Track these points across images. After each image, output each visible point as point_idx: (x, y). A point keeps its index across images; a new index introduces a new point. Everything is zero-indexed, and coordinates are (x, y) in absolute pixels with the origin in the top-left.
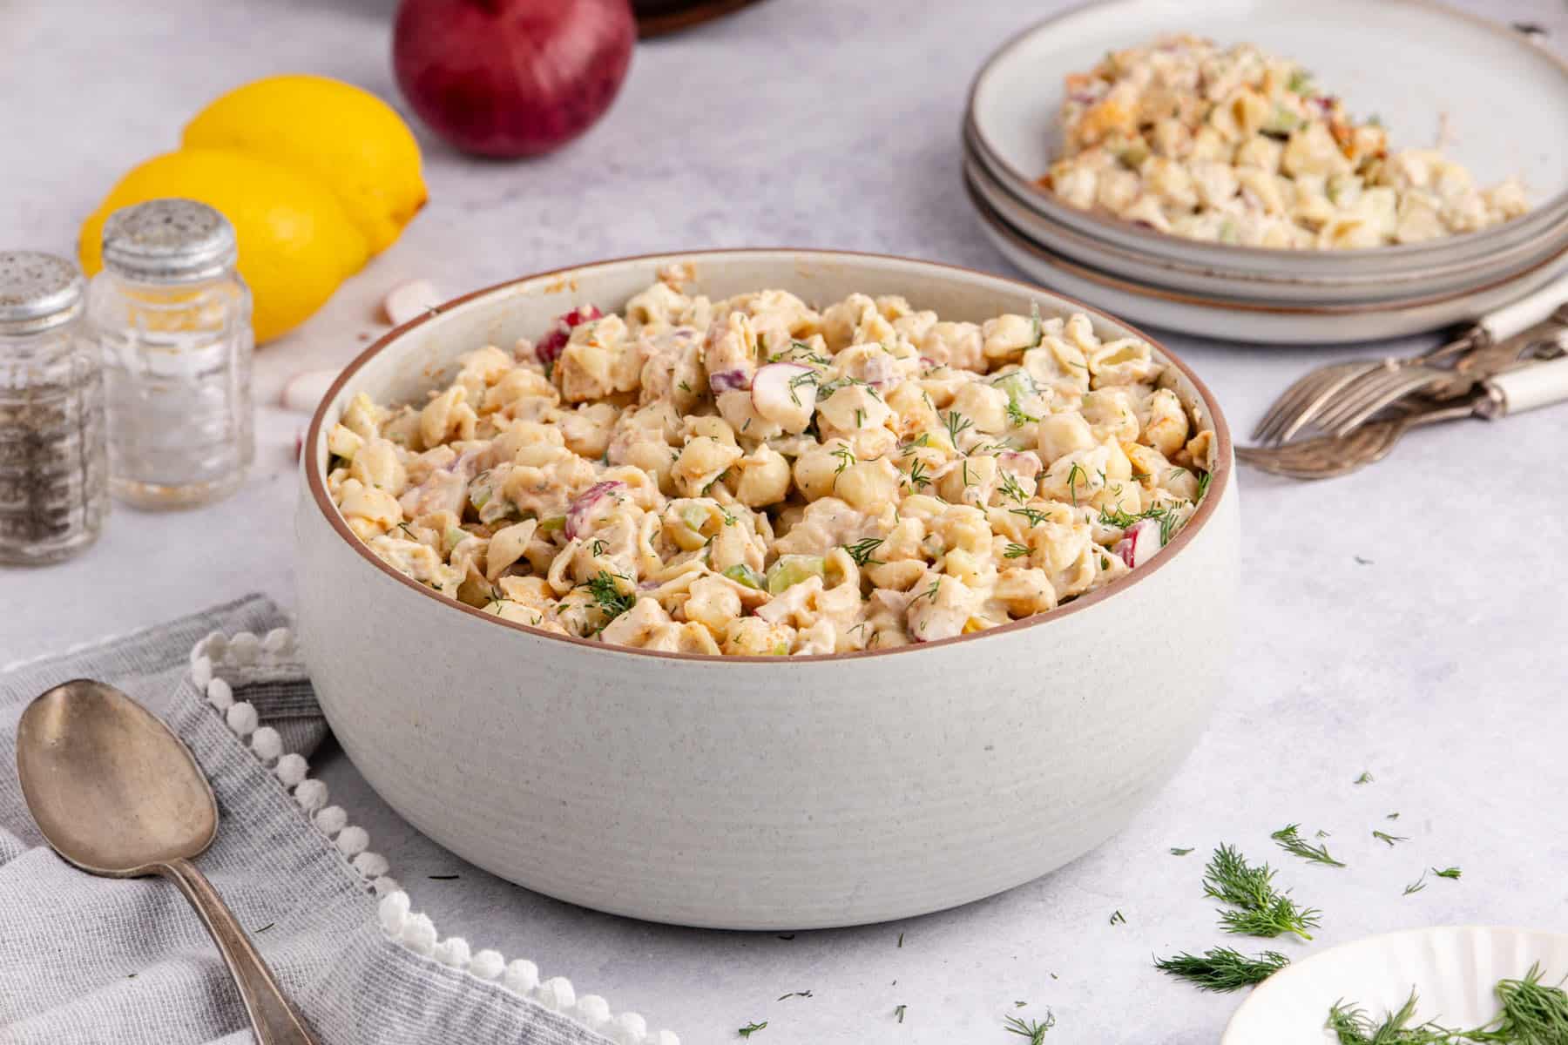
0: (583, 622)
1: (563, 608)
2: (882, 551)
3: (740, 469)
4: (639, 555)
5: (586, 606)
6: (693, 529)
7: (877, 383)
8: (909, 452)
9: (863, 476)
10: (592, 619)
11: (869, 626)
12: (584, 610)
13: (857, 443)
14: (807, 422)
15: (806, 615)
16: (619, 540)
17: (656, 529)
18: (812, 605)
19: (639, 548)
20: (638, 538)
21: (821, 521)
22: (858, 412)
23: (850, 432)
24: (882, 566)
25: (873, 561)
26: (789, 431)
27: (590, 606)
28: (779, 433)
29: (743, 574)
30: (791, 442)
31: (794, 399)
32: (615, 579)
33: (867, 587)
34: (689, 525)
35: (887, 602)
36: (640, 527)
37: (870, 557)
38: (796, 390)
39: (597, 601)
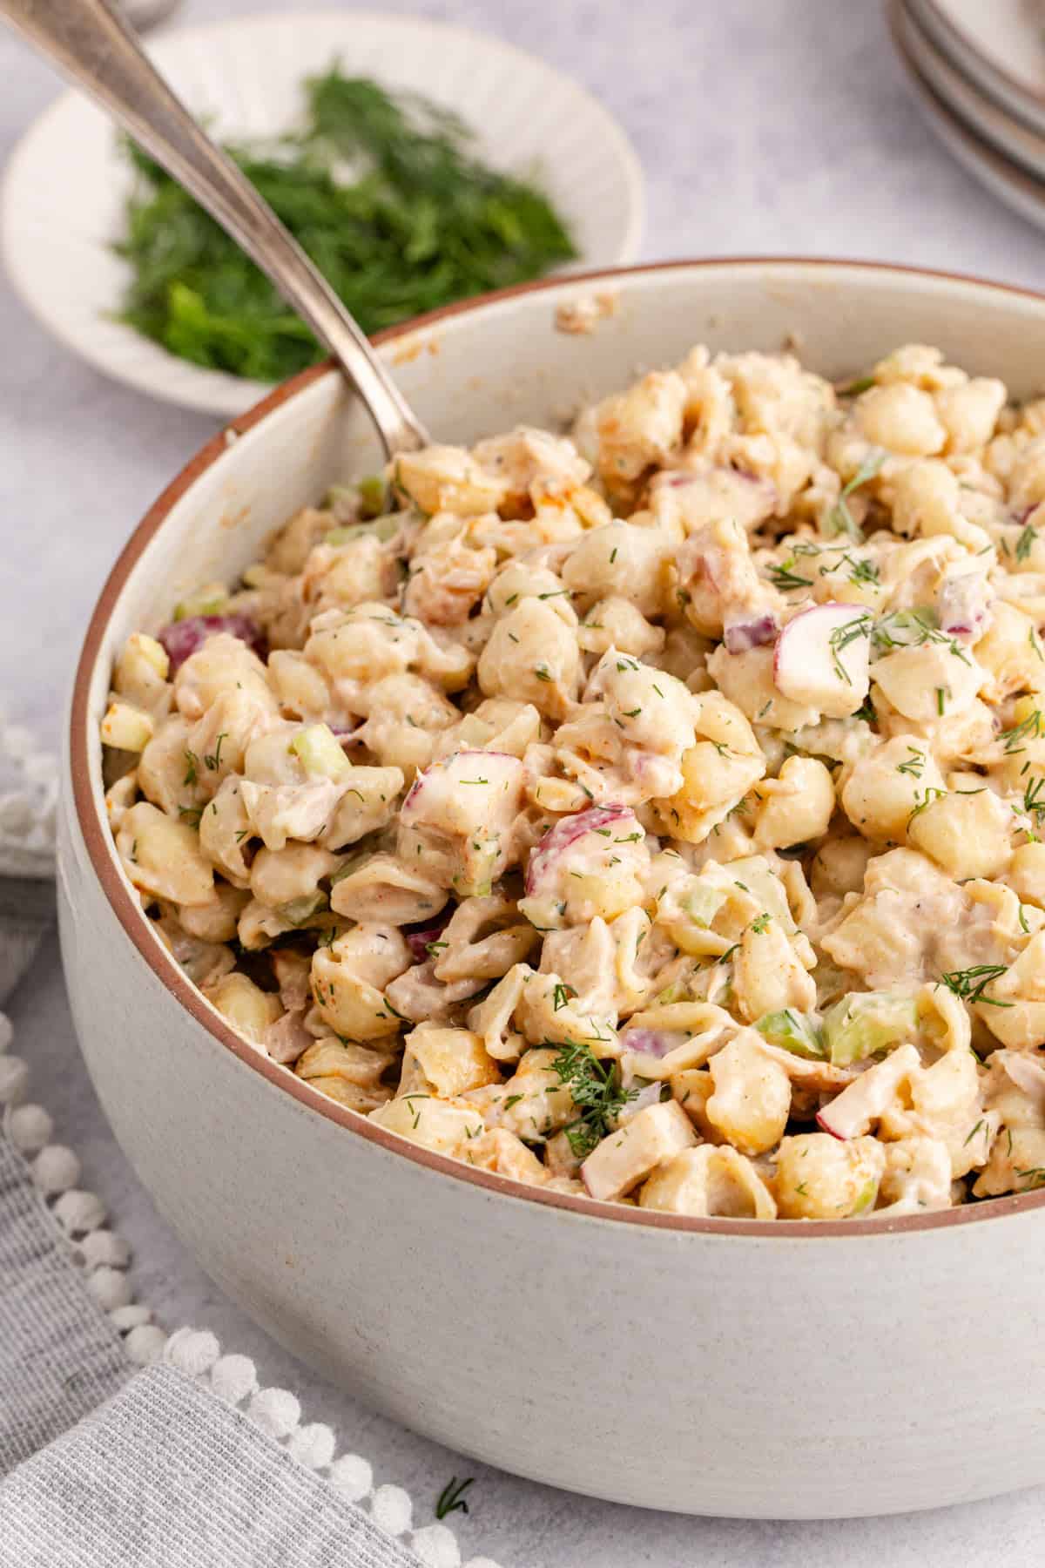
0: (543, 1117)
1: (513, 1100)
2: (1004, 985)
3: (760, 798)
4: (620, 987)
5: (548, 1090)
6: (702, 925)
7: (960, 630)
8: (1013, 748)
9: (956, 825)
10: (557, 1107)
11: (992, 1120)
12: (544, 1098)
13: (937, 738)
14: (859, 705)
15: (898, 1120)
16: (586, 971)
17: (644, 929)
18: (905, 1094)
19: (618, 980)
20: (616, 963)
21: (897, 909)
22: (940, 692)
23: (928, 721)
24: (1007, 1011)
25: (991, 1002)
26: (830, 714)
27: (554, 1090)
28: (816, 720)
29: (789, 1031)
30: (833, 732)
31: (840, 672)
32: (590, 1042)
33: (985, 1045)
34: (695, 921)
35: (1020, 1080)
36: (618, 942)
37: (986, 991)
38: (841, 656)
39: (564, 1081)
